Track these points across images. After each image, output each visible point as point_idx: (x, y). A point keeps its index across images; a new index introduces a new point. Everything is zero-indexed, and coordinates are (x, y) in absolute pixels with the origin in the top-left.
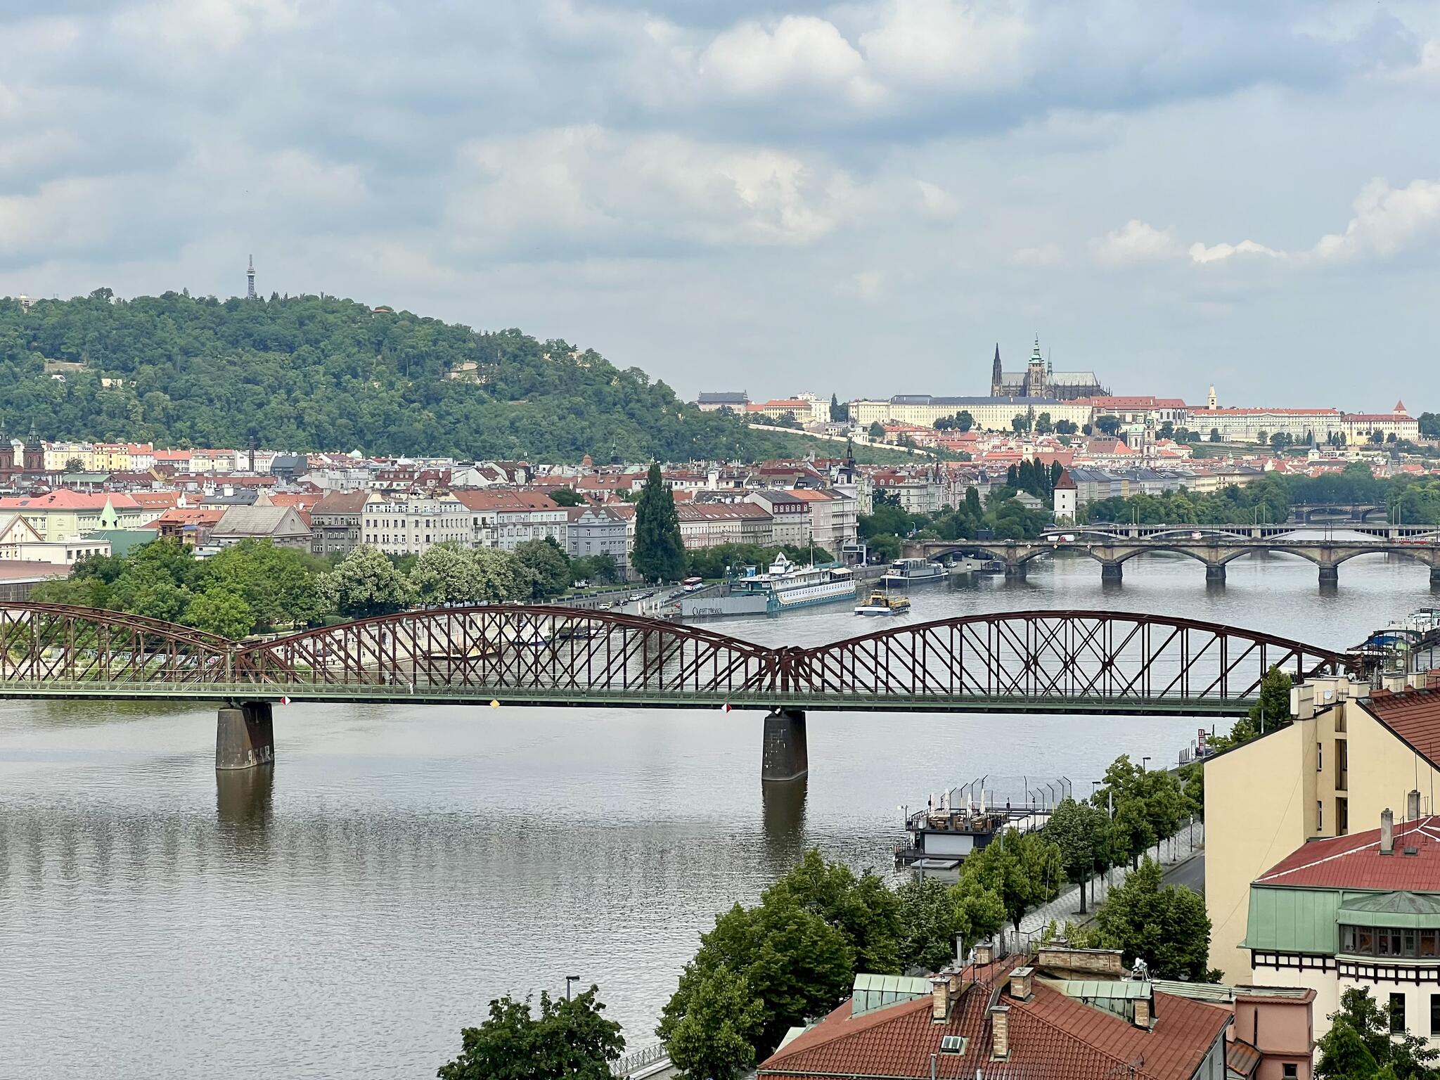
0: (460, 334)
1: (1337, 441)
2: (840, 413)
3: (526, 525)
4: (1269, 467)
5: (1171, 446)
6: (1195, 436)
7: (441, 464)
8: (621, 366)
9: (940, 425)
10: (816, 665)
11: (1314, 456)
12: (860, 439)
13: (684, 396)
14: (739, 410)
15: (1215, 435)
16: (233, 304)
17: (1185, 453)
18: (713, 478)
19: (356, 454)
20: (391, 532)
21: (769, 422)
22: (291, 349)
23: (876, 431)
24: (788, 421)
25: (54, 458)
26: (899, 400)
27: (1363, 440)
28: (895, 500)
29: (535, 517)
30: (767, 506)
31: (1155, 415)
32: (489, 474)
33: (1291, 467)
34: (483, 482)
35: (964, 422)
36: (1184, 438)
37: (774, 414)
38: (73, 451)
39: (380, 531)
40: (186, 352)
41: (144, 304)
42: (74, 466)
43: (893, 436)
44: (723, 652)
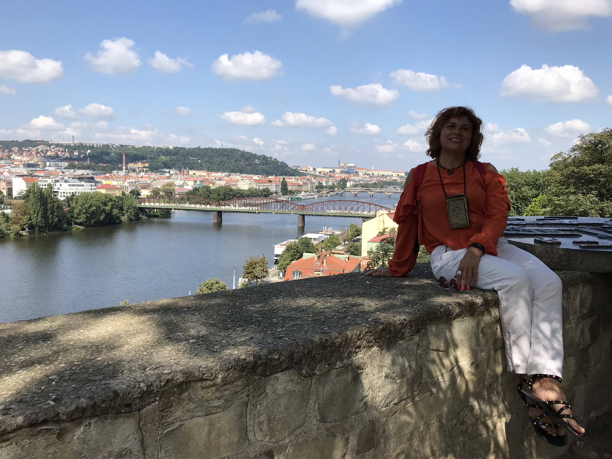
0: (255, 155)
1: (392, 176)
2: (314, 169)
3: (264, 185)
4: (381, 179)
5: (366, 176)
6: (370, 174)
7: (251, 176)
8: (280, 161)
9: (330, 172)
10: (307, 208)
11: (388, 178)
12: (317, 173)
13: (290, 166)
14: (299, 168)
15: (373, 174)
16: (220, 149)
17: (368, 177)
18: (293, 179)
19: (238, 173)
20: (243, 186)
21: (303, 170)
22: (228, 156)
23: (320, 173)
24: (306, 170)
25: (191, 172)
26: (324, 168)
27: (396, 176)
28: (322, 183)
29: (265, 184)
30: (302, 184)
31: (364, 171)
32: (259, 177)
33: (384, 180)
34: (258, 179)
35: (334, 171)
36: (368, 174)
37: (304, 169)
38: (194, 172)
39: (241, 185)
40: (212, 157)
41: (206, 149)
42: (194, 174)
43: (322, 173)
44: (292, 205)
